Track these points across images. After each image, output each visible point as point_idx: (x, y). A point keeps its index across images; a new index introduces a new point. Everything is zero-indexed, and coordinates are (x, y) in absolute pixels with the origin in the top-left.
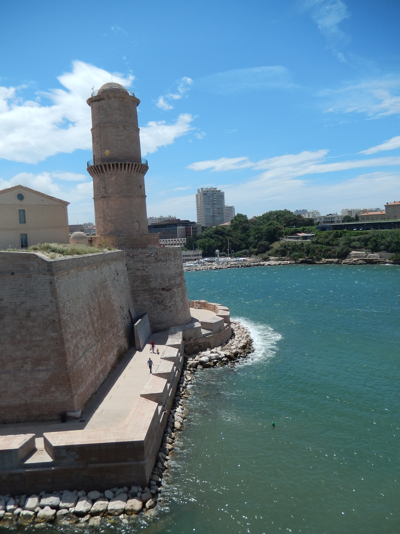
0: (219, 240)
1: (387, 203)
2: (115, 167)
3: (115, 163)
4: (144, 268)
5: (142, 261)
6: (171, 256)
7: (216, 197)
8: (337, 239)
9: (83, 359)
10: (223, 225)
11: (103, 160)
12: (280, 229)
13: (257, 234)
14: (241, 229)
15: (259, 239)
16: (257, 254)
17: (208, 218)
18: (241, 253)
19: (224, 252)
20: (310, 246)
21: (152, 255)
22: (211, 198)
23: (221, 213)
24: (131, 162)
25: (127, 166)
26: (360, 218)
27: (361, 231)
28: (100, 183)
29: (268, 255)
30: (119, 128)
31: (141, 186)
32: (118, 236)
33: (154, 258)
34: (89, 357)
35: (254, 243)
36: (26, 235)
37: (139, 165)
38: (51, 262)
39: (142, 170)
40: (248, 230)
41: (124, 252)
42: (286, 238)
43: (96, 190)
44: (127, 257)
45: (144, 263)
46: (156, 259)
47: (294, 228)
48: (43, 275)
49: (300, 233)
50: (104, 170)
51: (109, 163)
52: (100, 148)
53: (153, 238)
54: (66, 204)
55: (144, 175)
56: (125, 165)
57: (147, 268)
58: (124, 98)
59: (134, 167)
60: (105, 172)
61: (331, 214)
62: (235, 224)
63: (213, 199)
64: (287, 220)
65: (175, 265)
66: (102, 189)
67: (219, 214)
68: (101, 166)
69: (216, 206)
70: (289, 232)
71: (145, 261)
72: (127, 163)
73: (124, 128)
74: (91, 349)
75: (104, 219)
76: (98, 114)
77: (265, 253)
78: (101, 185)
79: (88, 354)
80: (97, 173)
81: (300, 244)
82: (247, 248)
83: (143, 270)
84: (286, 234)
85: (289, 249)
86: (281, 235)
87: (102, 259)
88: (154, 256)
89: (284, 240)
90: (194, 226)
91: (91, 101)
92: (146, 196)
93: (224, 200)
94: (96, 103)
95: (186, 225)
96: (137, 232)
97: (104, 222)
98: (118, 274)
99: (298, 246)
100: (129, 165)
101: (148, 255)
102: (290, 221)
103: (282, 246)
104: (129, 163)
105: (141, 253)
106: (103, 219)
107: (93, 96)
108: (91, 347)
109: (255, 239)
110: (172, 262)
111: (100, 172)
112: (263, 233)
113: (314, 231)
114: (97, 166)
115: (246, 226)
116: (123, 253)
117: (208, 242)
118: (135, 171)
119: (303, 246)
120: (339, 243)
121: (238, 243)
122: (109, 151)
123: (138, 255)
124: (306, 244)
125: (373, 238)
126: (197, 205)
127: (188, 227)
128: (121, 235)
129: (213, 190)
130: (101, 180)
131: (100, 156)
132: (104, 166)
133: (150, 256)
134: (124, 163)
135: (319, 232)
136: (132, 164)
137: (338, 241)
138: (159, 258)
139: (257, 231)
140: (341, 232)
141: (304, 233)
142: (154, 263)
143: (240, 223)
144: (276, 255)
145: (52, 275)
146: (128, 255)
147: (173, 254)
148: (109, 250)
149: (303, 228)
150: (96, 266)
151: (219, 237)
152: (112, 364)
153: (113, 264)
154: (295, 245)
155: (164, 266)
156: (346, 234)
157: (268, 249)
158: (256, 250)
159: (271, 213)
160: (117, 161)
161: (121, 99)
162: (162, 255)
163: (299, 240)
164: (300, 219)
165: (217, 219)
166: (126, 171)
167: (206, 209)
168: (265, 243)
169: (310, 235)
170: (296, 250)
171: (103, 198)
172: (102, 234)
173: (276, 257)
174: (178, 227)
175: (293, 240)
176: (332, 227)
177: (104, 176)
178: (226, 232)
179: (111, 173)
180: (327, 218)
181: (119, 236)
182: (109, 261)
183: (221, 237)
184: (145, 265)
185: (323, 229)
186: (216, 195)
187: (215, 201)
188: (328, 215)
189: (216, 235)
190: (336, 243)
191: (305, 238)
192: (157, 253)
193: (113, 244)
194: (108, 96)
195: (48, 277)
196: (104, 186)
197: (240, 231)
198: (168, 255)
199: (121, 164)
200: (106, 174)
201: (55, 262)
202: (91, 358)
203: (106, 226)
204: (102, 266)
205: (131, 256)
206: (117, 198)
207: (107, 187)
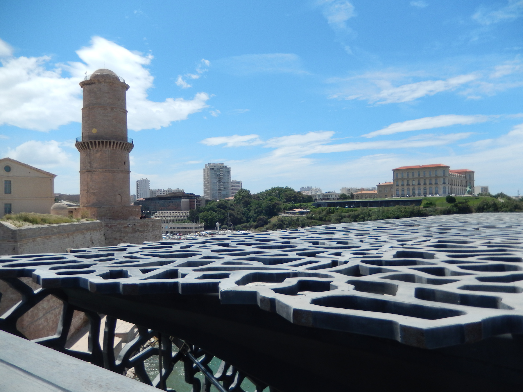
0: (221, 213)
1: (379, 184)
2: (101, 144)
3: (100, 141)
4: (122, 238)
5: (120, 231)
6: (149, 227)
7: (222, 172)
8: (329, 215)
9: (43, 320)
10: (227, 199)
11: (90, 137)
12: (278, 204)
13: (257, 208)
14: (243, 203)
15: (260, 213)
16: (256, 227)
17: (214, 192)
18: (242, 227)
19: (225, 225)
20: (305, 221)
21: (130, 226)
22: (218, 173)
23: (227, 188)
24: (116, 140)
25: (112, 144)
26: (355, 197)
27: (352, 209)
28: (86, 158)
29: (266, 229)
30: (107, 109)
31: (126, 163)
32: (99, 208)
33: (131, 229)
34: (50, 318)
35: (254, 217)
36: (10, 204)
37: (124, 143)
38: (15, 231)
39: (127, 147)
40: (249, 205)
41: (103, 223)
42: (284, 213)
43: (82, 164)
44: (106, 227)
45: (122, 233)
46: (134, 229)
47: (291, 205)
48: (8, 241)
49: (297, 208)
50: (90, 147)
51: (95, 141)
52: (88, 126)
53: (134, 210)
54: (53, 176)
55: (130, 152)
56: (110, 142)
57: (124, 238)
58: (113, 83)
59: (118, 145)
60: (91, 148)
61: (329, 192)
62: (239, 199)
63: (219, 174)
64: (287, 196)
65: (153, 235)
66: (87, 164)
67: (225, 188)
68: (87, 143)
69: (222, 181)
70: (288, 208)
71: (122, 232)
72: (112, 141)
73: (112, 110)
74: (53, 311)
75: (88, 191)
76: (89, 96)
77: (263, 227)
78: (87, 160)
79: (49, 316)
80: (84, 149)
81: (296, 218)
82: (248, 222)
83: (120, 239)
84: (284, 209)
85: (286, 223)
86: (279, 210)
87: (75, 229)
88: (132, 227)
89: (282, 215)
90: (198, 200)
91: (83, 84)
92: (130, 172)
93: (230, 175)
94: (88, 86)
95: (190, 198)
96: (119, 204)
97: (88, 194)
98: (93, 243)
99: (294, 220)
100: (114, 143)
101: (126, 225)
102: (290, 197)
103: (279, 220)
104: (114, 141)
105: (119, 224)
106: (86, 191)
107: (86, 80)
108: (54, 309)
109: (255, 213)
110: (150, 233)
111: (86, 147)
112: (262, 208)
113: (310, 207)
114: (84, 143)
115: (248, 200)
116: (101, 223)
117: (211, 215)
118: (120, 149)
119: (298, 221)
120: (331, 219)
121: (239, 217)
122: (96, 130)
123: (116, 226)
124: (301, 219)
125: (362, 216)
126: (204, 179)
127: (192, 200)
128: (103, 206)
129: (220, 165)
130: (87, 155)
131: (88, 134)
132: (91, 143)
133: (128, 226)
134: (109, 141)
135: (314, 208)
136: (117, 142)
137: (330, 217)
138: (137, 229)
139: (257, 206)
140: (333, 208)
141: (301, 209)
142: (132, 233)
143: (243, 197)
144: (273, 229)
145: (16, 242)
146: (107, 226)
147: (151, 225)
148: (87, 220)
149: (300, 204)
150: (68, 235)
151: (221, 210)
152: (76, 326)
153: (88, 234)
154: (291, 220)
155: (142, 236)
156: (338, 211)
157: (266, 223)
158: (255, 224)
159: (273, 189)
160: (103, 139)
161: (111, 84)
162: (140, 226)
163: (296, 216)
164: (300, 195)
165: (223, 193)
166: (111, 148)
167: (213, 183)
168: (264, 217)
169: (306, 211)
170: (292, 225)
171: (88, 172)
172: (85, 205)
173: (273, 230)
174: (183, 200)
175: (290, 215)
176: (327, 204)
177: (90, 152)
178: (228, 206)
179: (97, 149)
180: (325, 195)
181: (101, 207)
182: (83, 230)
183: (223, 211)
184: (122, 235)
185: (319, 205)
186: (222, 170)
187: (222, 176)
188: (326, 193)
189: (219, 209)
190: (328, 219)
191: (301, 213)
192: (135, 224)
193: (94, 215)
194: (98, 80)
195: (12, 244)
196: (89, 161)
197: (241, 205)
198: (145, 227)
199: (106, 142)
200: (92, 150)
201: (19, 230)
202: (52, 319)
203: (89, 198)
204: (74, 235)
205: (109, 226)
206: (101, 173)
207: (92, 162)
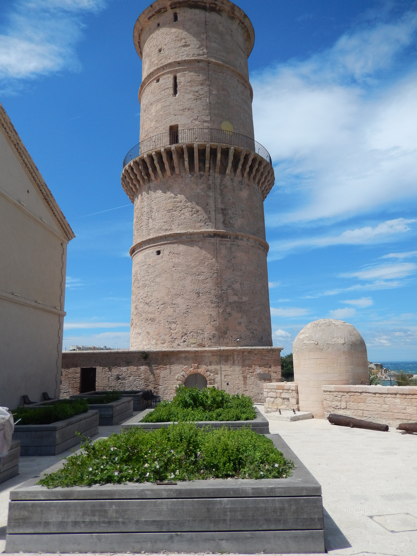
28: (208, 196)
60: (228, 172)
75: (218, 298)
78: (211, 202)
94: (197, 11)
97: (218, 307)
130: (209, 188)
171: (218, 239)
196: (220, 206)
207: (230, 212)
